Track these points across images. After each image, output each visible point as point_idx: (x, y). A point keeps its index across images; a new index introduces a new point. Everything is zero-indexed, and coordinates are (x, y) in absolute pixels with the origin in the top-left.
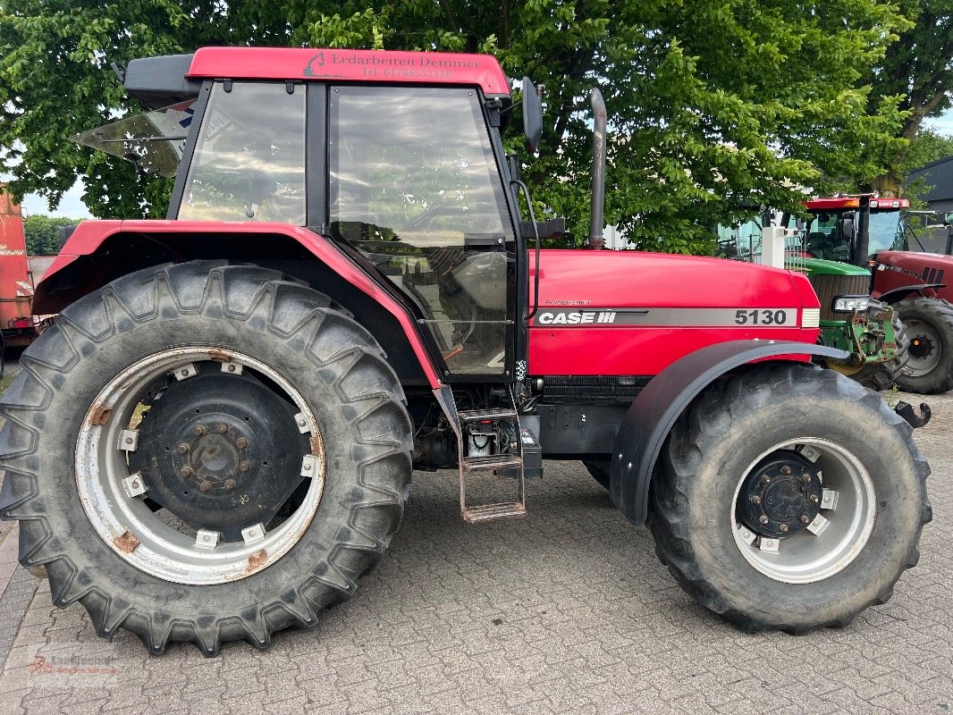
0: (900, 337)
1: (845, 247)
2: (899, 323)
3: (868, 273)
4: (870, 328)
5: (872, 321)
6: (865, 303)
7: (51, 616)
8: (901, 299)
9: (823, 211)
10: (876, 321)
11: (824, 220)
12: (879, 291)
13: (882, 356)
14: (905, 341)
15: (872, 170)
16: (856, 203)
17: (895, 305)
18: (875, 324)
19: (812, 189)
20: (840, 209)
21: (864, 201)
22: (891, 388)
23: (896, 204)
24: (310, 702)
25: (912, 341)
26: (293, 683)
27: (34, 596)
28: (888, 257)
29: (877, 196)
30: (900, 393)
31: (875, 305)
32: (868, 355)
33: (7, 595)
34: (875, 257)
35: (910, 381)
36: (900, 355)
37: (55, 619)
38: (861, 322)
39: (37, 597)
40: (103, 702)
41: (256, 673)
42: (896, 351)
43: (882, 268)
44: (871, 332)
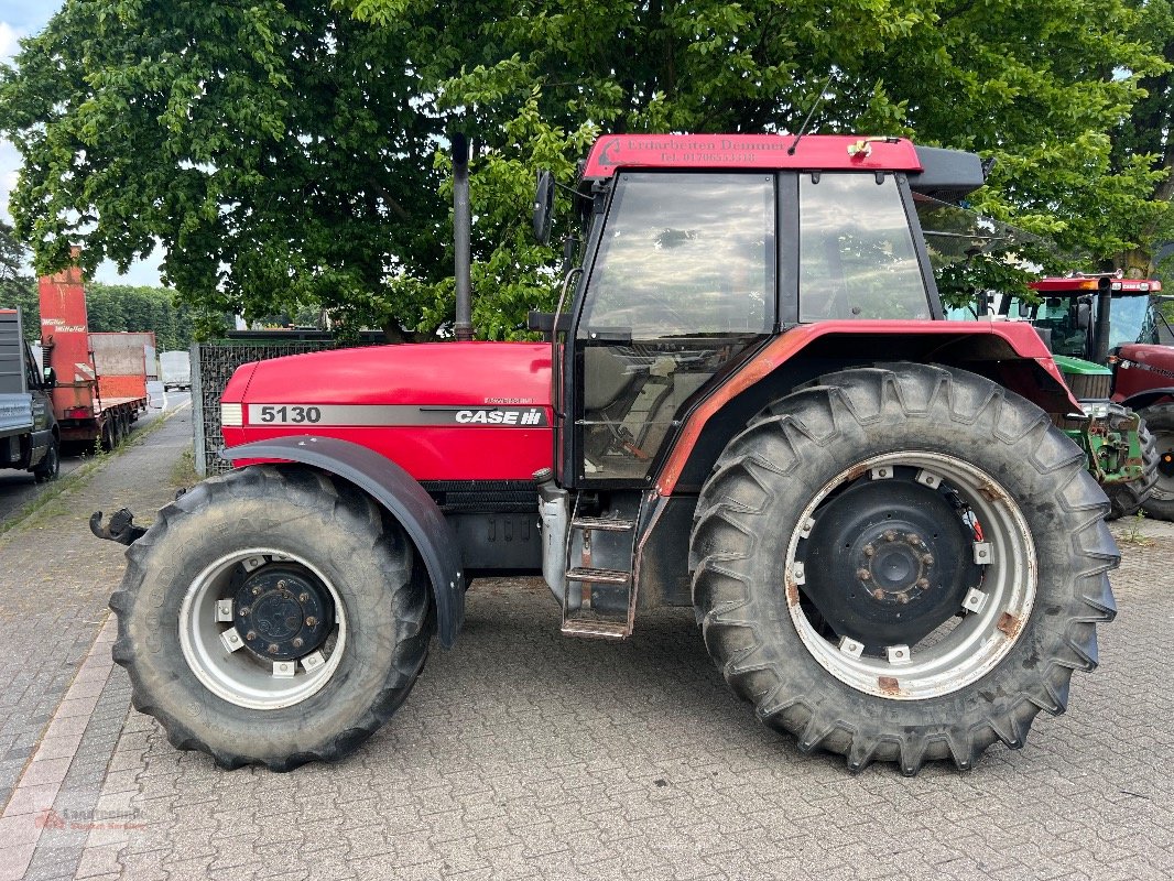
0: (1148, 452)
1: (1079, 337)
2: (1146, 434)
3: (1108, 372)
4: (1111, 439)
5: (1113, 430)
6: (1104, 409)
7: (142, 760)
8: (1150, 404)
9: (1054, 294)
10: (1117, 431)
11: (1053, 305)
12: (1121, 393)
13: (1125, 474)
14: (1154, 457)
15: (1115, 243)
16: (1094, 285)
17: (1142, 411)
18: (1117, 435)
19: (1041, 267)
20: (1075, 292)
21: (1105, 282)
22: (1136, 514)
23: (1144, 287)
24: (447, 867)
25: (1163, 456)
26: (426, 845)
27: (120, 735)
28: (1133, 351)
29: (1120, 277)
30: (1148, 520)
31: (1116, 411)
32: (1108, 473)
33: (90, 734)
34: (1117, 351)
35: (1159, 506)
36: (1148, 474)
37: (147, 764)
38: (1099, 432)
39: (123, 738)
40: (209, 860)
41: (383, 832)
42: (1143, 468)
43: (1126, 365)
44: (1112, 445)
